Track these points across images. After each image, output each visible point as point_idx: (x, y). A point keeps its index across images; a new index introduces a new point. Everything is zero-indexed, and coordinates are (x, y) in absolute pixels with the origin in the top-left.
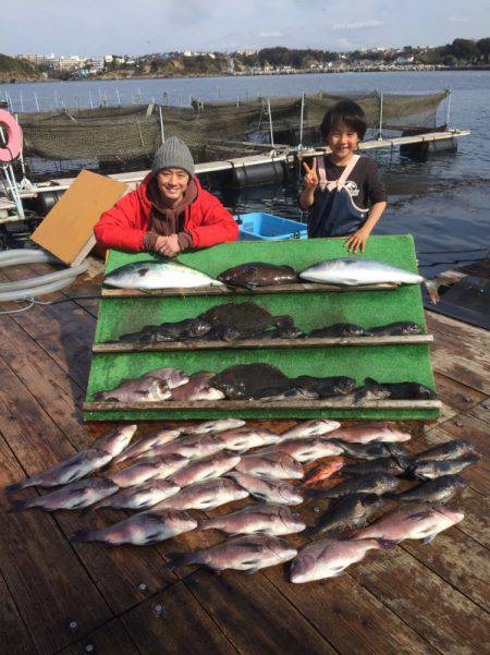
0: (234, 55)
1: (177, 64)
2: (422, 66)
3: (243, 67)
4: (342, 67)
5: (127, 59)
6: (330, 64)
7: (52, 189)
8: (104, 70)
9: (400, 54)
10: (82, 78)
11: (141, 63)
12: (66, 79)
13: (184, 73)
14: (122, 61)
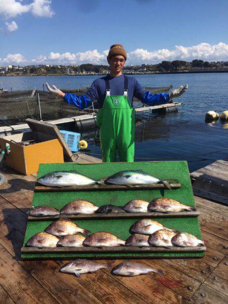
0: (69, 67)
1: (43, 70)
2: (150, 72)
3: (73, 72)
5: (19, 67)
8: (8, 72)
9: (140, 68)
11: (26, 69)
13: (46, 74)
14: (17, 68)
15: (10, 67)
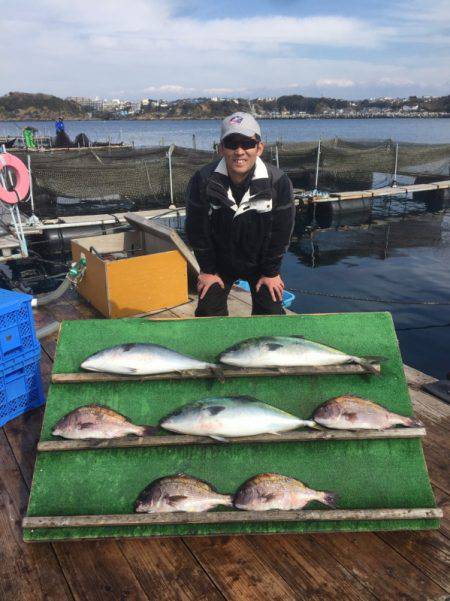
0: (255, 101)
1: (204, 108)
2: (425, 114)
3: (263, 112)
4: (352, 113)
5: (162, 102)
6: (341, 111)
7: (57, 226)
8: (141, 111)
9: (406, 103)
10: (120, 118)
11: (173, 106)
12: (107, 119)
13: (210, 115)
14: (158, 104)
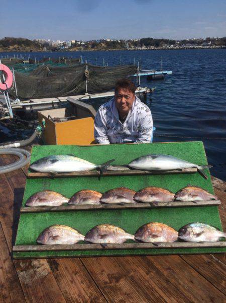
1: (103, 45)
2: (214, 46)
3: (133, 47)
4: (177, 47)
6: (172, 46)
7: (30, 104)
8: (71, 47)
9: (205, 41)
10: (61, 50)
11: (87, 44)
13: (106, 48)
14: (80, 43)
15: (74, 42)
